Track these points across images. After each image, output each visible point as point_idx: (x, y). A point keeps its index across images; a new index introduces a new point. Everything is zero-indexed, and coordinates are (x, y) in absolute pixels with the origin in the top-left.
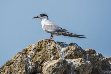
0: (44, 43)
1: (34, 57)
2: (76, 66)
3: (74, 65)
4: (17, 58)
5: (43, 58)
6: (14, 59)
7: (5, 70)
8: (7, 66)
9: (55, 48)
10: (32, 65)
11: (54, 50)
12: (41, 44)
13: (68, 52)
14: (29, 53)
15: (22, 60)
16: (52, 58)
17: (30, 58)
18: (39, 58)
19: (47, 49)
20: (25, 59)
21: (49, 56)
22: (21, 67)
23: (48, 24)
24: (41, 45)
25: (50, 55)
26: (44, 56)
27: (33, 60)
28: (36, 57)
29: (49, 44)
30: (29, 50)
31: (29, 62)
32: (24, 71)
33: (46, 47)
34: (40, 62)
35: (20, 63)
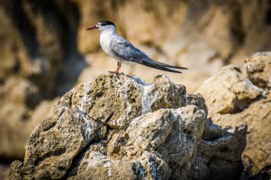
0: (108, 80)
1: (91, 108)
2: (188, 122)
3: (183, 120)
4: (62, 113)
5: (110, 110)
6: (56, 117)
7: (43, 139)
8: (45, 130)
9: (133, 88)
10: (91, 126)
11: (131, 92)
12: (103, 81)
13: (156, 95)
14: (80, 103)
15: (72, 117)
16: (129, 109)
17: (84, 111)
18: (102, 110)
19: (116, 90)
20: (77, 115)
21: (122, 104)
22: (73, 131)
23: (119, 41)
24: (103, 84)
25: (125, 104)
26: (112, 106)
27: (91, 114)
28: (95, 108)
29: (119, 81)
30: (78, 95)
31: (85, 119)
32: (82, 139)
33: (113, 87)
34: (106, 119)
35: (69, 123)
